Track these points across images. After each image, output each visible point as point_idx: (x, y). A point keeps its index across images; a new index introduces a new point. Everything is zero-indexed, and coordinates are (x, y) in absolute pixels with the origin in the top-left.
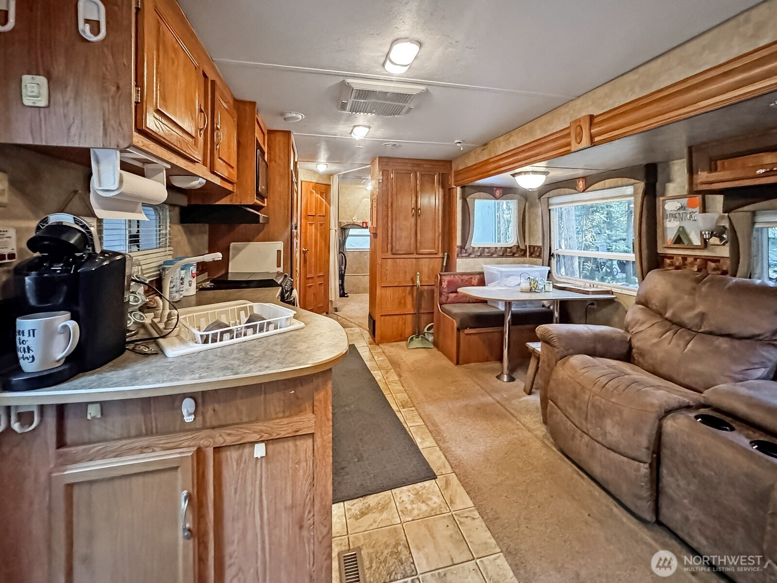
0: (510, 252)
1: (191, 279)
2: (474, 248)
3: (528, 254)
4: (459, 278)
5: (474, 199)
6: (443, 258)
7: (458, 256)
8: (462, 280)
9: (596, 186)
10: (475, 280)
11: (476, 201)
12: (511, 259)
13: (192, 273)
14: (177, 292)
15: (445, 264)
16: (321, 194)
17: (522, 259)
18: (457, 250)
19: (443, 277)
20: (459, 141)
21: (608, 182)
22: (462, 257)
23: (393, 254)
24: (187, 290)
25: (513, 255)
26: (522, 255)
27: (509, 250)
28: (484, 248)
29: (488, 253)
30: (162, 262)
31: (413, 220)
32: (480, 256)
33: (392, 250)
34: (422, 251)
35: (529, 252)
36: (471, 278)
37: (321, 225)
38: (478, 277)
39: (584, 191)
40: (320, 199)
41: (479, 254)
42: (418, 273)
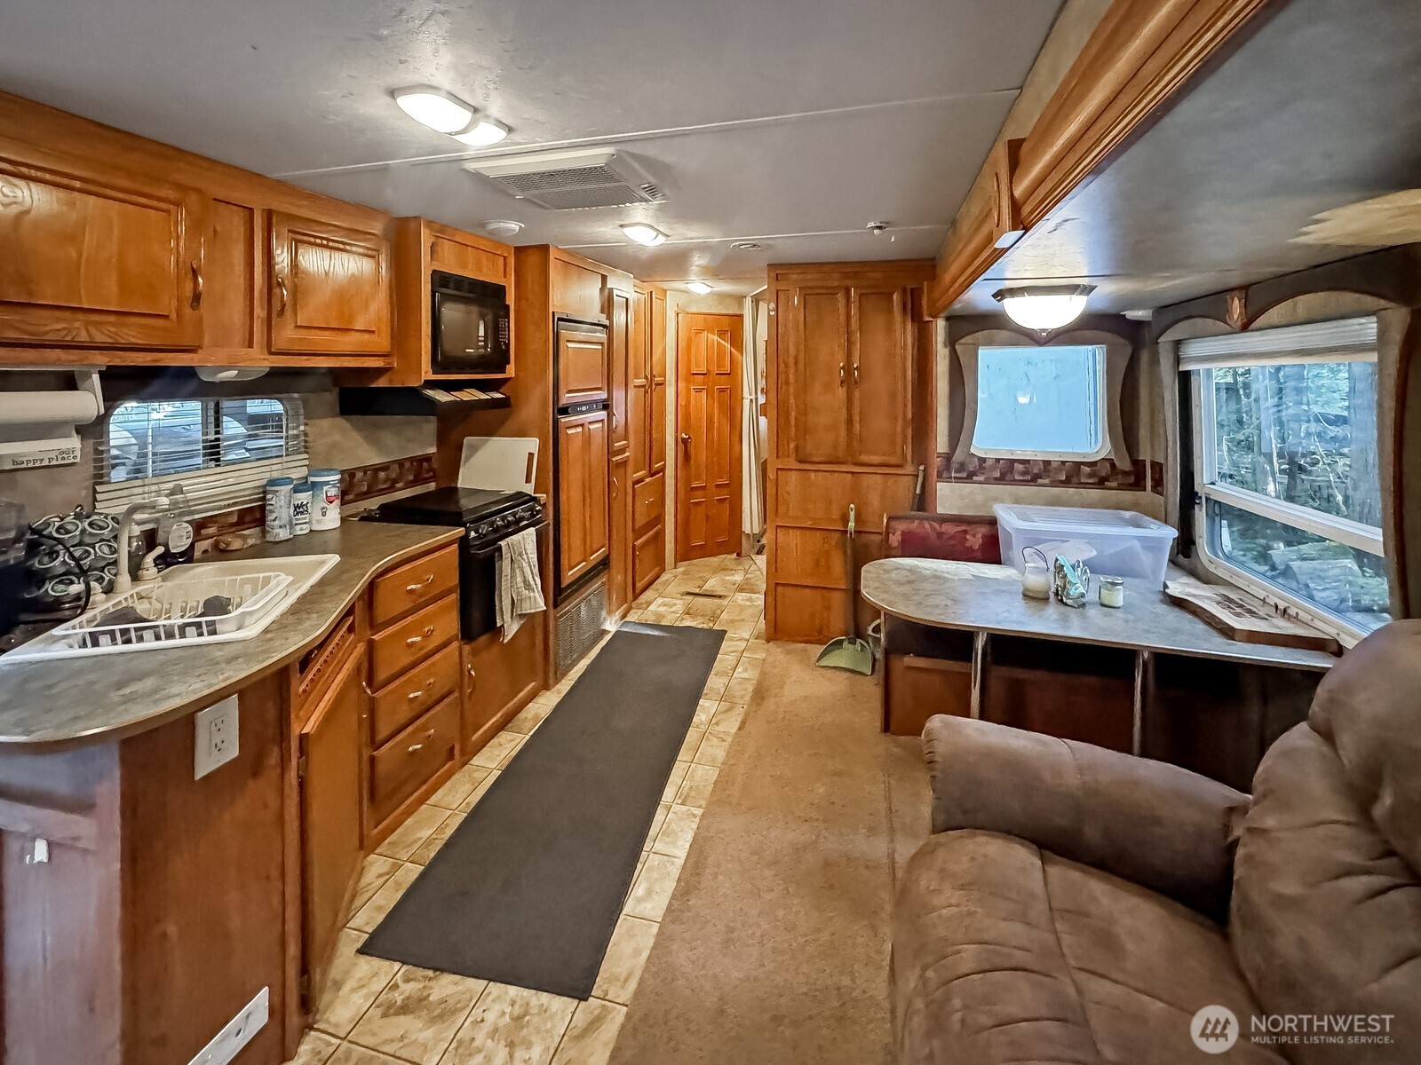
0: (1090, 476)
1: (326, 505)
2: (982, 460)
3: (1149, 483)
4: (931, 526)
5: (976, 346)
6: (917, 476)
7: (940, 476)
8: (940, 535)
9: (1274, 314)
10: (975, 540)
11: (983, 352)
12: (1095, 494)
13: (327, 496)
14: (281, 527)
15: (918, 492)
16: (721, 334)
17: (1127, 496)
18: (937, 462)
19: (893, 523)
20: (878, 224)
21: (1305, 304)
22: (949, 479)
23: (800, 462)
24: (319, 522)
25: (1101, 483)
26: (1130, 485)
27: (1087, 469)
28: (1013, 461)
29: (1024, 473)
30: (265, 482)
31: (841, 392)
32: (1001, 480)
33: (797, 455)
34: (865, 458)
35: (1153, 479)
36: (965, 532)
37: (722, 391)
38: (983, 530)
39: (1245, 328)
40: (719, 343)
41: (998, 474)
42: (852, 506)
